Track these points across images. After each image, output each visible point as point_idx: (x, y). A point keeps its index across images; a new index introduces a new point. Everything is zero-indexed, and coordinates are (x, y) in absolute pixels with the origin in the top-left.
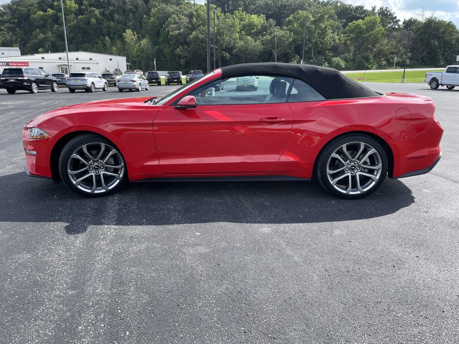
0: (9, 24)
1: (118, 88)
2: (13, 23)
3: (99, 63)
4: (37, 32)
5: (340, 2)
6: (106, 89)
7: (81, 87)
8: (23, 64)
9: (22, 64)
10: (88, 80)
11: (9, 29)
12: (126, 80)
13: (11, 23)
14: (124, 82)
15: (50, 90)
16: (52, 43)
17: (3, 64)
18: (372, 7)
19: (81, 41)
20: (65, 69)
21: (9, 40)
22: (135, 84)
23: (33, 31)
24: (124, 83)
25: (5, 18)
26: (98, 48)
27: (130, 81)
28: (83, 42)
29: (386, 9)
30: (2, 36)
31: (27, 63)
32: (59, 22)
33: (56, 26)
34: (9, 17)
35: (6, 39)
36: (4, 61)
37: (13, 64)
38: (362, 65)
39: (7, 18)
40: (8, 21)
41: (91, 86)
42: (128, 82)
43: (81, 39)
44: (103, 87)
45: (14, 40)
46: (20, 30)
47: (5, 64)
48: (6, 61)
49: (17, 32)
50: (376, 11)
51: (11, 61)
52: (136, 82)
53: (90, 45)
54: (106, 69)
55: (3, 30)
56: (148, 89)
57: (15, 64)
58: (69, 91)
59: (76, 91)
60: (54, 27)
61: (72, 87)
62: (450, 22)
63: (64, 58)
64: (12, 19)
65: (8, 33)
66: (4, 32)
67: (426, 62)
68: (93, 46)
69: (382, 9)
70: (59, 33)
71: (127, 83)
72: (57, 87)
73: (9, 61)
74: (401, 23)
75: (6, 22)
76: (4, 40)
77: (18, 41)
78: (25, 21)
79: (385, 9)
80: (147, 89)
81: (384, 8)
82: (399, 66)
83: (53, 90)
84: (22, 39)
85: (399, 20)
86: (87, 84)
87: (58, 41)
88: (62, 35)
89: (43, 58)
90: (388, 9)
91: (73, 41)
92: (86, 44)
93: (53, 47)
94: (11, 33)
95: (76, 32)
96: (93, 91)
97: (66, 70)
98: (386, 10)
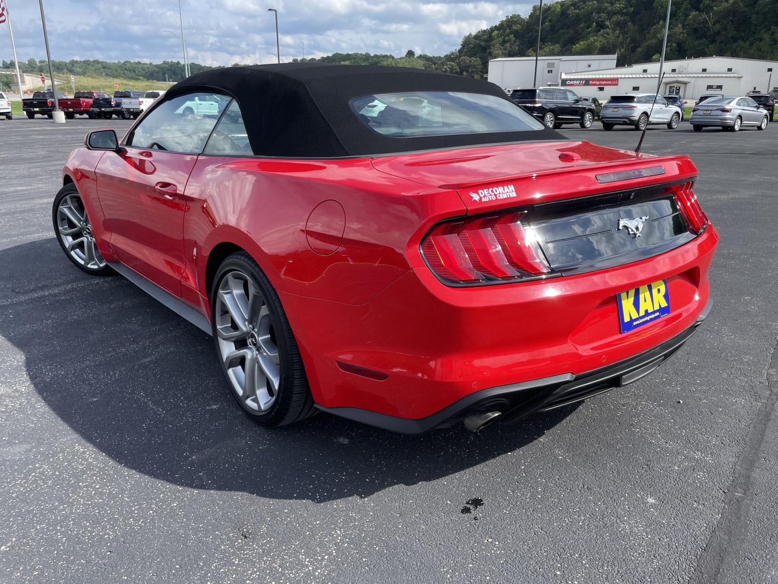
0: (619, 17)
1: (691, 124)
2: (626, 14)
3: (742, 77)
4: (659, 26)
6: (674, 125)
7: (621, 121)
8: (610, 82)
9: (608, 83)
10: (635, 108)
11: (618, 24)
12: (710, 108)
13: (622, 14)
14: (705, 112)
15: (578, 125)
16: (679, 44)
17: (581, 83)
19: (733, 37)
20: (676, 89)
21: (613, 43)
22: (728, 115)
23: (654, 24)
24: (704, 115)
25: (615, 7)
26: (759, 50)
27: (717, 110)
28: (735, 39)
30: (604, 37)
31: (617, 80)
32: (701, 5)
33: (694, 13)
34: (622, 5)
35: (608, 42)
36: (583, 77)
37: (594, 83)
39: (619, 7)
40: (620, 12)
41: (640, 118)
42: (713, 113)
43: (733, 33)
44: (669, 120)
45: (620, 42)
46: (634, 25)
47: (583, 83)
48: (586, 77)
49: (627, 29)
51: (594, 77)
52: (729, 113)
53: (747, 44)
54: (755, 88)
55: (608, 26)
56: (763, 126)
57: (599, 83)
58: (603, 128)
59: (616, 127)
60: (689, 15)
61: (606, 121)
63: (681, 70)
64: (626, 7)
65: (614, 30)
66: (608, 30)
68: (751, 45)
70: (695, 26)
71: (710, 115)
72: (591, 121)
73: (590, 77)
75: (615, 14)
76: (604, 43)
77: (626, 43)
78: (646, 10)
80: (760, 128)
83: (583, 126)
84: (633, 40)
86: (633, 115)
87: (690, 41)
88: (700, 28)
89: (645, 71)
91: (717, 38)
92: (740, 42)
93: (679, 51)
94: (618, 32)
95: (725, 22)
96: (641, 128)
97: (677, 91)
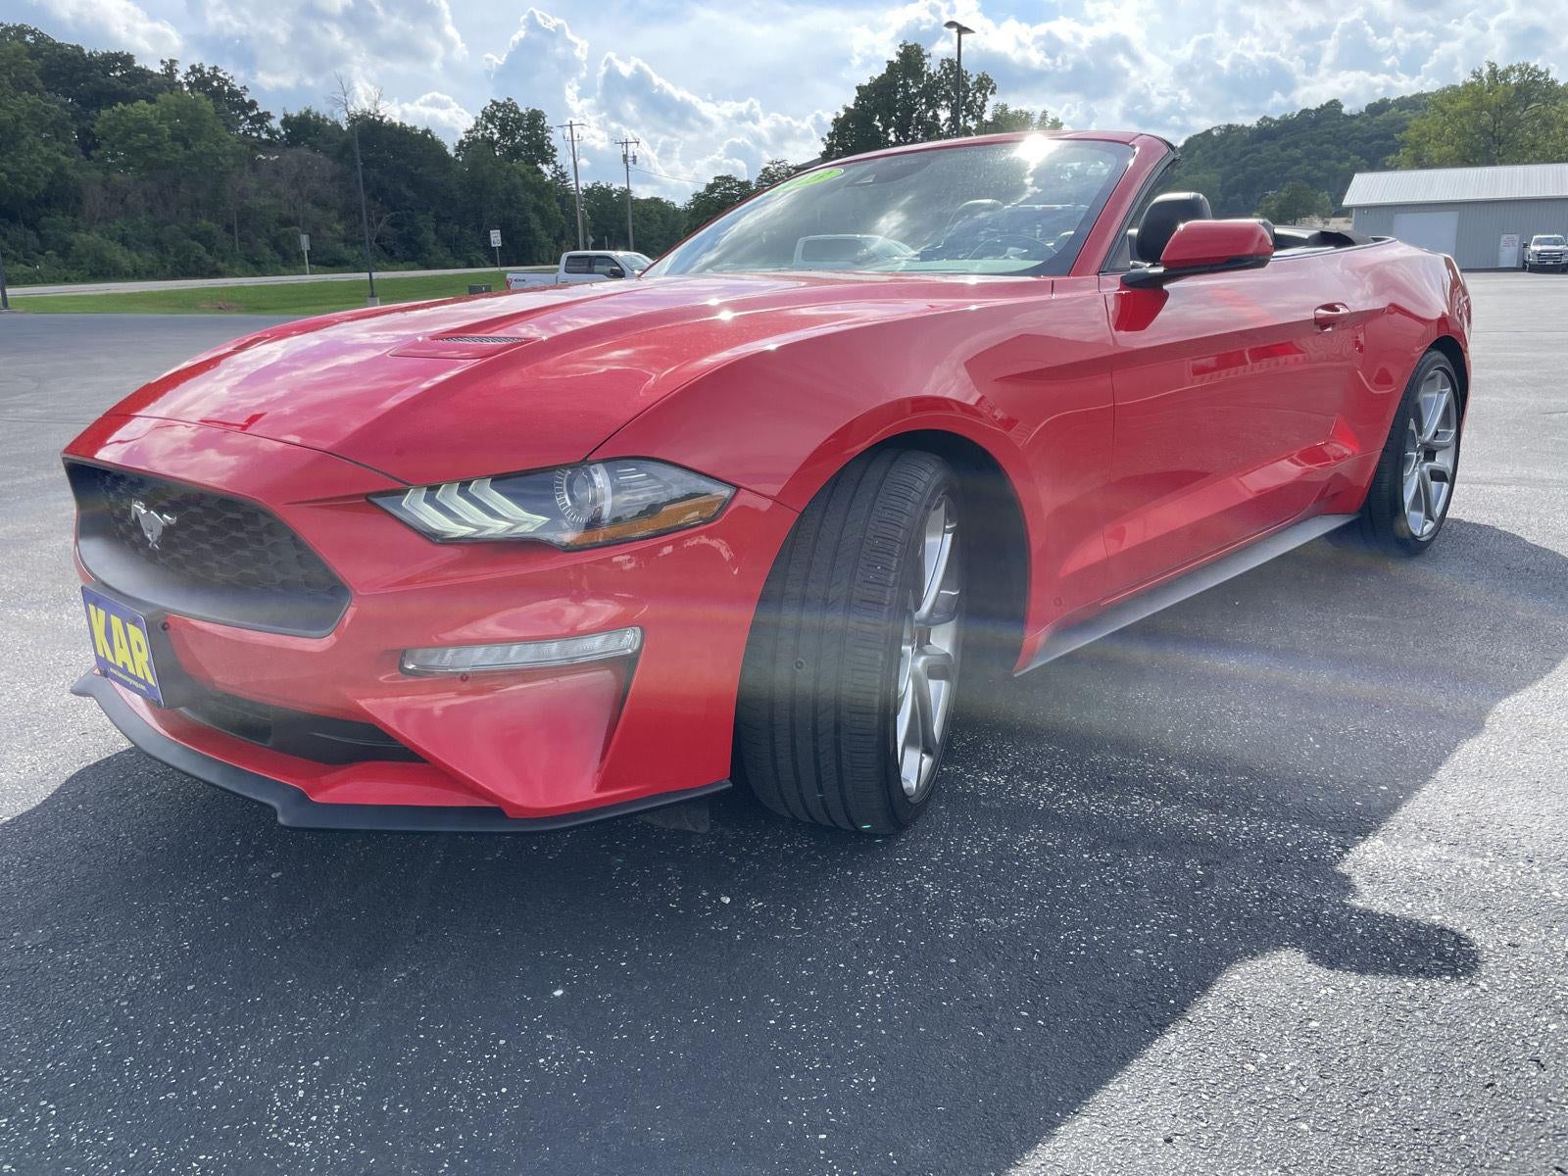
5: (33, 32)
18: (162, 62)
29: (214, 75)
38: (192, 259)
50: (179, 77)
62: (428, 131)
67: (392, 253)
69: (200, 71)
74: (275, 124)
79: (208, 73)
81: (206, 70)
82: (318, 263)
85: (267, 116)
90: (220, 75)
98: (215, 77)
